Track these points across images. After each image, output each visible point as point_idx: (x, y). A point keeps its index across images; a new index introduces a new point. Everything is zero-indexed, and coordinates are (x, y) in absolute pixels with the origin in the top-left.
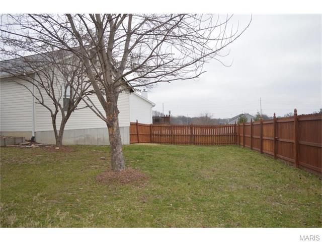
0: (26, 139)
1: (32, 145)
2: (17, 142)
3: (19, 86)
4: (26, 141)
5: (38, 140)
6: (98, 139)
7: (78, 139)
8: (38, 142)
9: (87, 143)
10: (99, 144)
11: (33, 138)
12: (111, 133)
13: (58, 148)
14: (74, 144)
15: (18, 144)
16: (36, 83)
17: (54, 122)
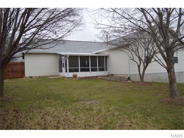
0: (126, 78)
1: (129, 81)
2: (121, 79)
3: (122, 51)
4: (126, 79)
5: (131, 79)
6: (166, 79)
7: (153, 78)
8: (131, 80)
9: (158, 81)
10: (166, 82)
11: (129, 77)
12: (169, 75)
13: (141, 83)
14: (151, 81)
15: (122, 80)
16: (130, 49)
17: (139, 69)
